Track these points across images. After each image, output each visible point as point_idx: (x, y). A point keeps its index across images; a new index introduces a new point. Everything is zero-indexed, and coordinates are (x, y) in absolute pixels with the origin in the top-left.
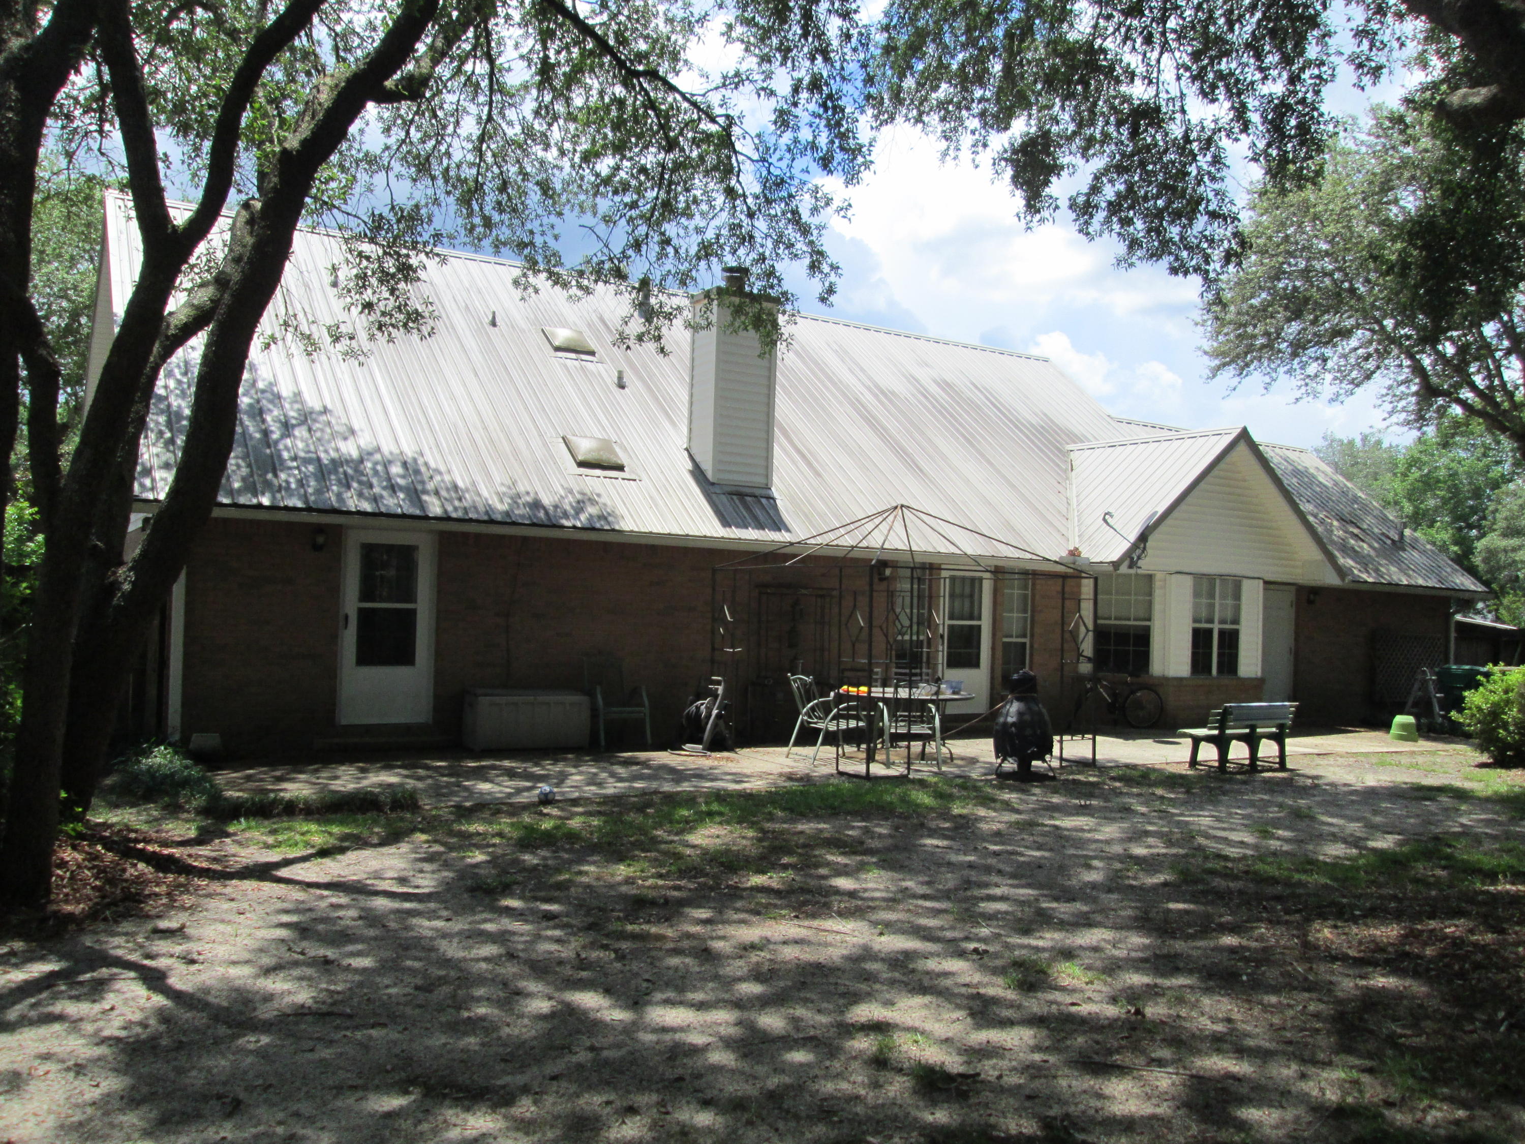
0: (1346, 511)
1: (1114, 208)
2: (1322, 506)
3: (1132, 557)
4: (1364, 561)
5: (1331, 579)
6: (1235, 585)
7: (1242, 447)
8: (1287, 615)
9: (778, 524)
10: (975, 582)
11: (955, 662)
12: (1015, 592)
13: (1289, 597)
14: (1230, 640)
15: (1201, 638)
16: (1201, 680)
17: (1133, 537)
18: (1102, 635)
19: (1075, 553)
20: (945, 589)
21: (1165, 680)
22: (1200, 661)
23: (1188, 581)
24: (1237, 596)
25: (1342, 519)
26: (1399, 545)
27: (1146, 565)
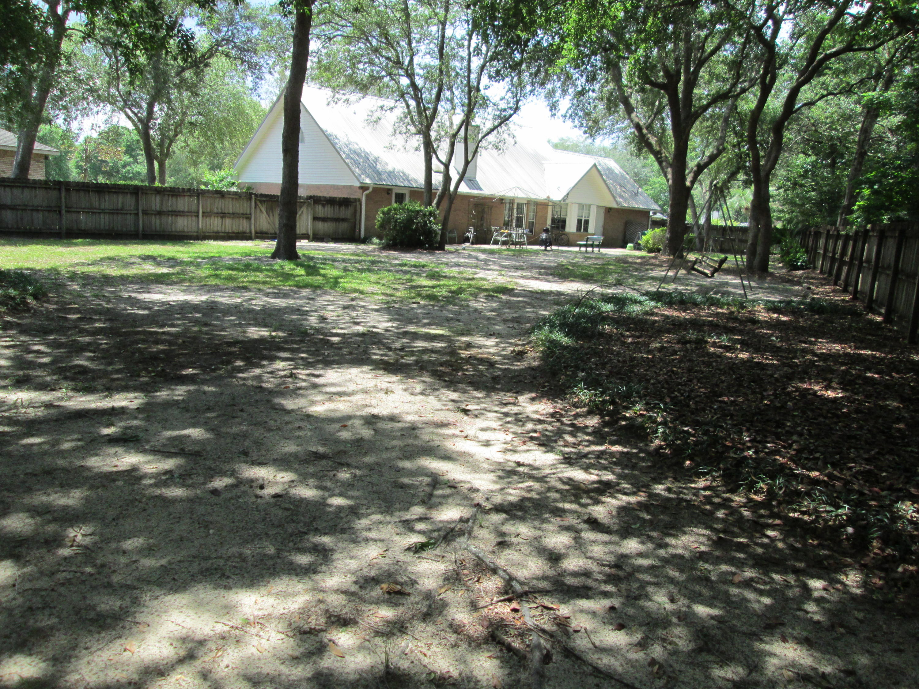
0: (622, 182)
1: (571, 115)
2: (615, 181)
3: (564, 200)
4: (625, 199)
5: (615, 206)
6: (589, 207)
7: (594, 168)
8: (602, 215)
9: (480, 189)
10: (523, 204)
11: (517, 226)
12: (532, 207)
13: (603, 210)
14: (587, 222)
15: (579, 221)
16: (579, 233)
17: (565, 194)
18: (553, 220)
19: (548, 197)
20: (515, 206)
21: (569, 233)
22: (579, 229)
23: (577, 206)
24: (589, 210)
25: (621, 186)
26: (636, 194)
27: (567, 201)
